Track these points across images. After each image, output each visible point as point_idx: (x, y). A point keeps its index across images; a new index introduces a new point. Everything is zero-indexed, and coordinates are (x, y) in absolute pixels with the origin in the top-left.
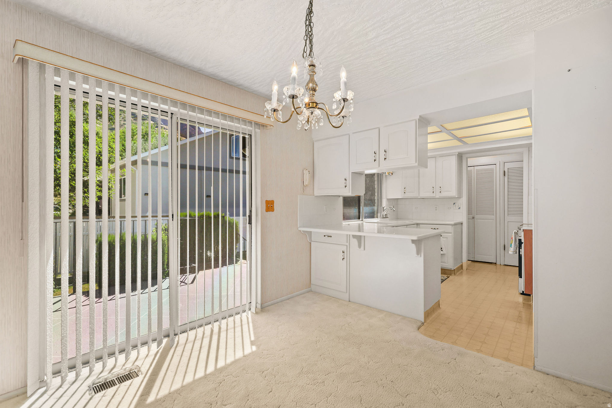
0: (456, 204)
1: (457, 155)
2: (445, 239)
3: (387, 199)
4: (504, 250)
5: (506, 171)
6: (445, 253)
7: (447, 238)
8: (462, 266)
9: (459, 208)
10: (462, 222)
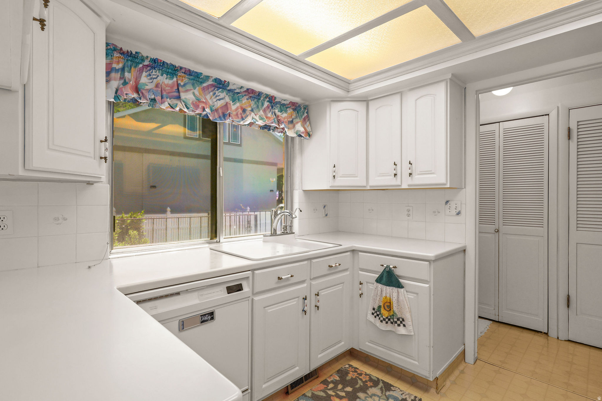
0: (452, 204)
1: (450, 79)
2: (411, 296)
3: (305, 191)
4: (568, 306)
5: (573, 127)
6: (412, 334)
7: (417, 294)
8: (464, 352)
9: (459, 213)
10: (465, 246)
